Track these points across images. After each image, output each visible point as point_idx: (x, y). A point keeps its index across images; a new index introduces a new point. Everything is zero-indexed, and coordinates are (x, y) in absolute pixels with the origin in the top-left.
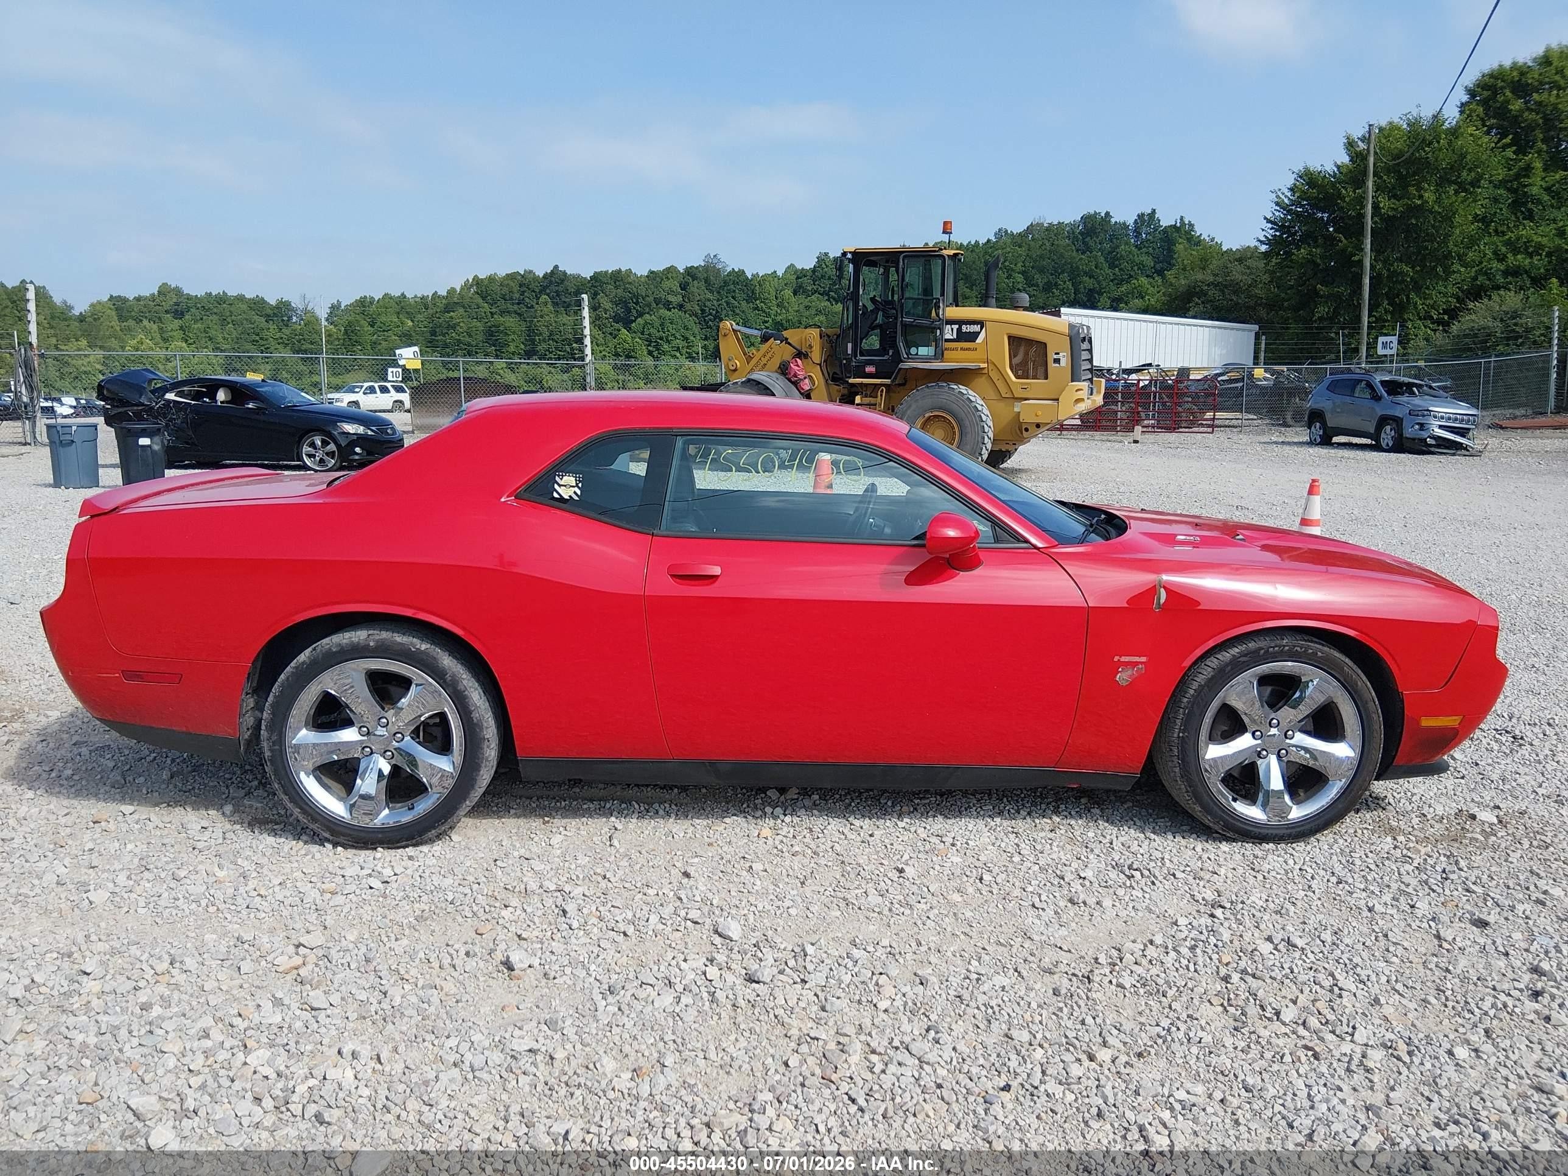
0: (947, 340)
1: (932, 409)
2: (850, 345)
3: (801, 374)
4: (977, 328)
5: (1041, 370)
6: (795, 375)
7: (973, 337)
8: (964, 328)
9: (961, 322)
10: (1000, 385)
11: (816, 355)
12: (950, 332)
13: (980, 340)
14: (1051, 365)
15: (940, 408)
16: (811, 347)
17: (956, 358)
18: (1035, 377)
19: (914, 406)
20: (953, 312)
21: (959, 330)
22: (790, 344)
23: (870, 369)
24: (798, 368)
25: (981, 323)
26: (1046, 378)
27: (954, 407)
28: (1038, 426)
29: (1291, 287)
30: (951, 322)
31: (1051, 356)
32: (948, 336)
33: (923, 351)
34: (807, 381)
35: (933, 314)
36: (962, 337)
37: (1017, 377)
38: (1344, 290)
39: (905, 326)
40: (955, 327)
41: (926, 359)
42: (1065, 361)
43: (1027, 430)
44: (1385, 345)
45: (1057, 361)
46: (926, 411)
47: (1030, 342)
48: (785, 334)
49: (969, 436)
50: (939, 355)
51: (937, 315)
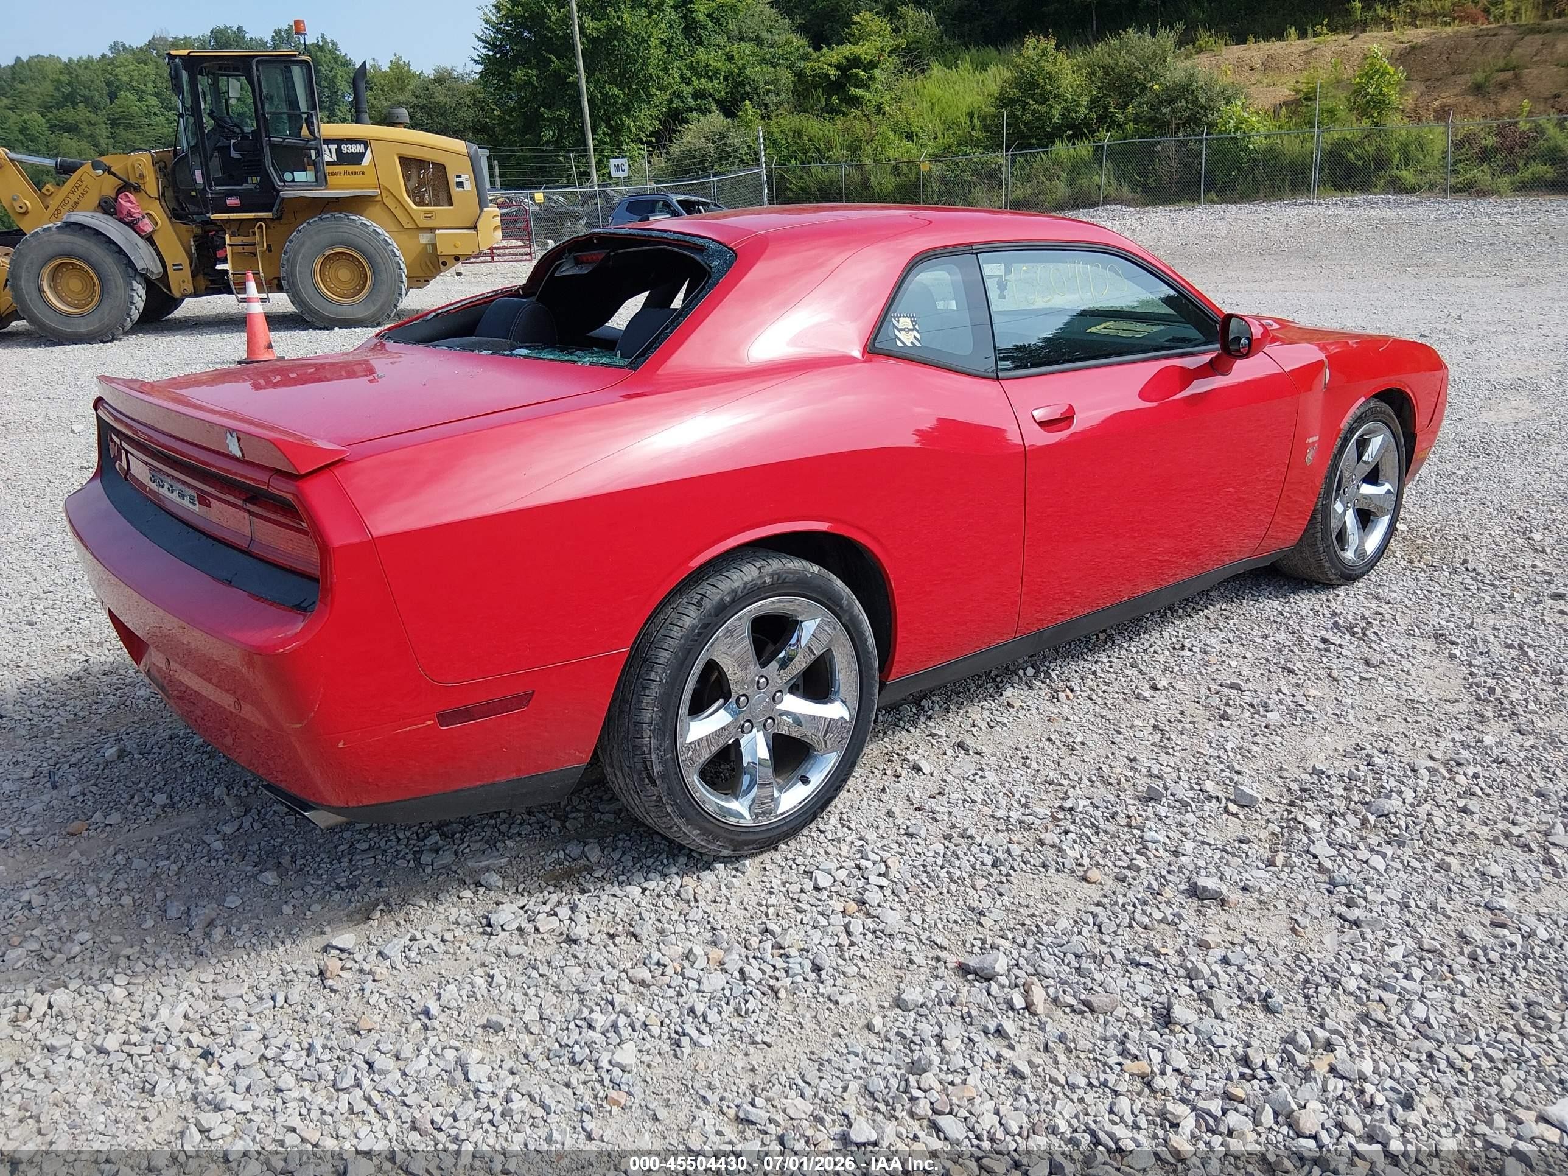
0: (328, 163)
1: (333, 245)
2: (198, 174)
3: (137, 213)
4: (360, 148)
5: (443, 196)
6: (129, 214)
7: (357, 158)
8: (344, 148)
9: (339, 142)
10: (398, 213)
11: (151, 185)
12: (329, 154)
13: (367, 160)
14: (455, 190)
15: (343, 244)
16: (142, 177)
17: (341, 185)
18: (437, 204)
19: (308, 244)
20: (328, 129)
21: (339, 151)
22: (114, 174)
23: (232, 201)
24: (129, 203)
25: (365, 142)
26: (451, 204)
27: (359, 241)
28: (457, 258)
29: (514, 109)
30: (328, 141)
31: (453, 180)
32: (327, 158)
33: (300, 176)
34: (146, 220)
35: (305, 131)
36: (344, 159)
37: (417, 204)
38: (564, 113)
39: (273, 146)
40: (334, 147)
41: (307, 186)
42: (469, 185)
43: (444, 264)
44: (617, 167)
45: (460, 185)
46: (325, 248)
47: (421, 163)
48: (106, 160)
49: (384, 275)
50: (321, 180)
51: (312, 132)
